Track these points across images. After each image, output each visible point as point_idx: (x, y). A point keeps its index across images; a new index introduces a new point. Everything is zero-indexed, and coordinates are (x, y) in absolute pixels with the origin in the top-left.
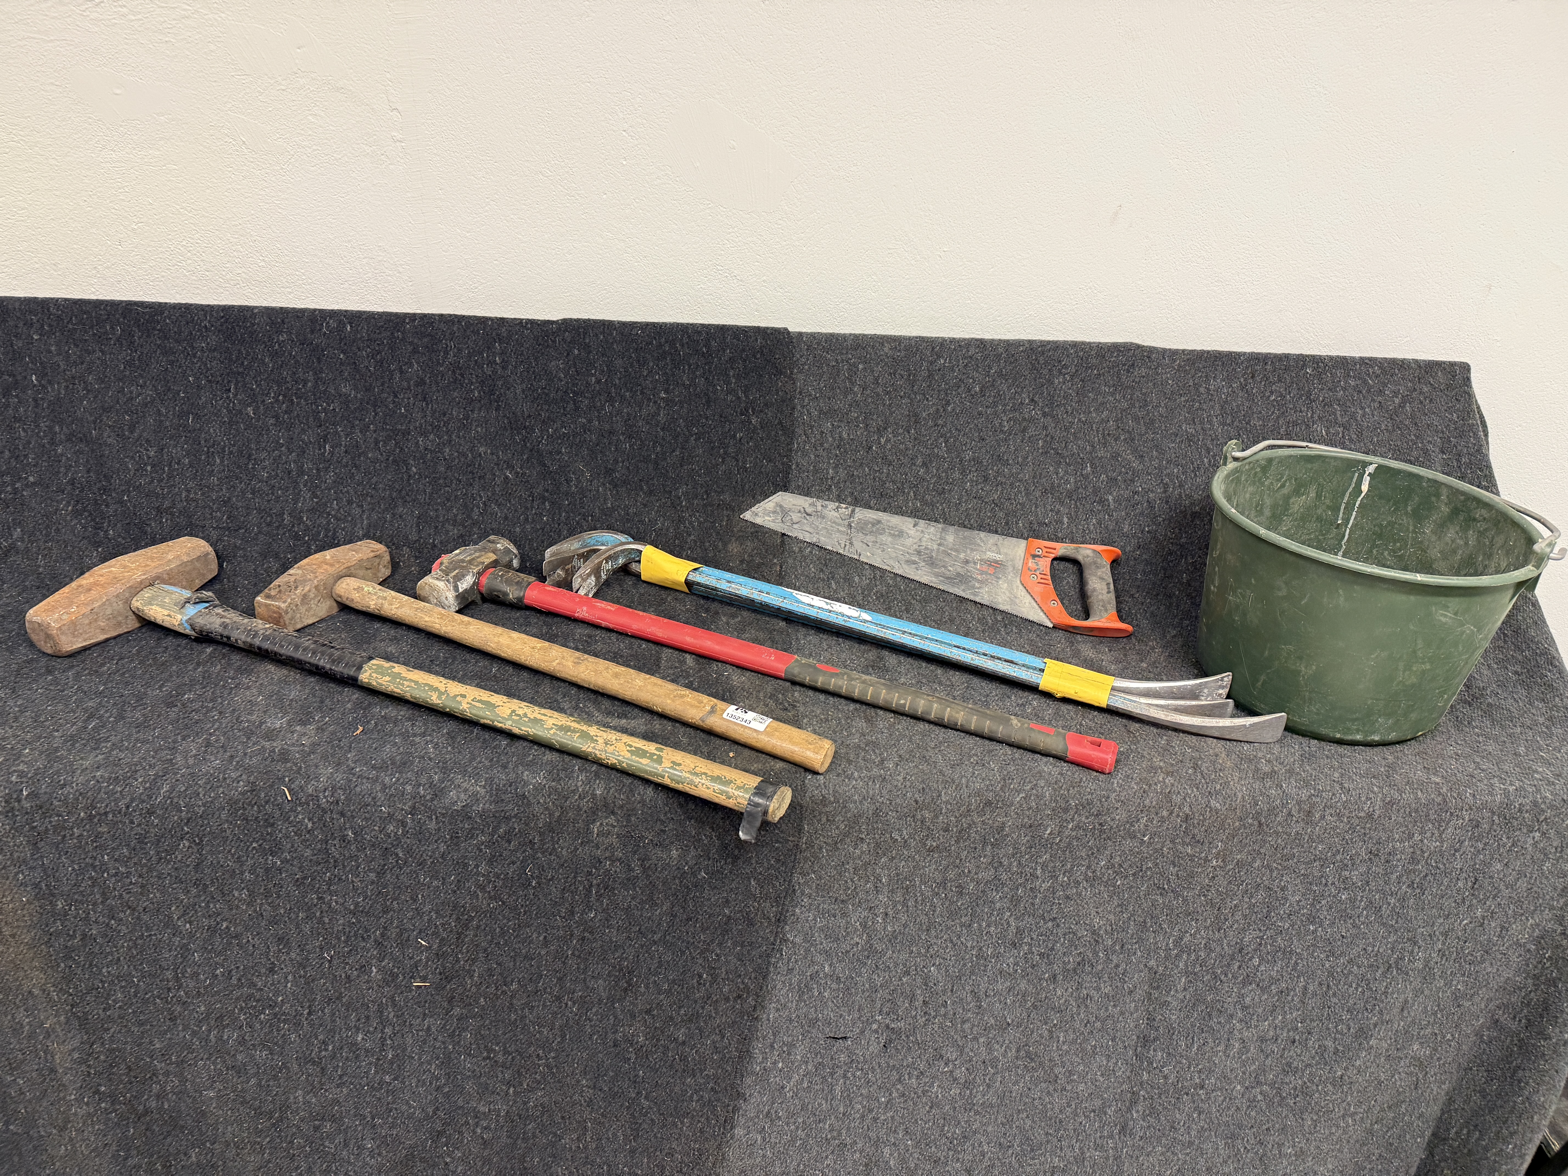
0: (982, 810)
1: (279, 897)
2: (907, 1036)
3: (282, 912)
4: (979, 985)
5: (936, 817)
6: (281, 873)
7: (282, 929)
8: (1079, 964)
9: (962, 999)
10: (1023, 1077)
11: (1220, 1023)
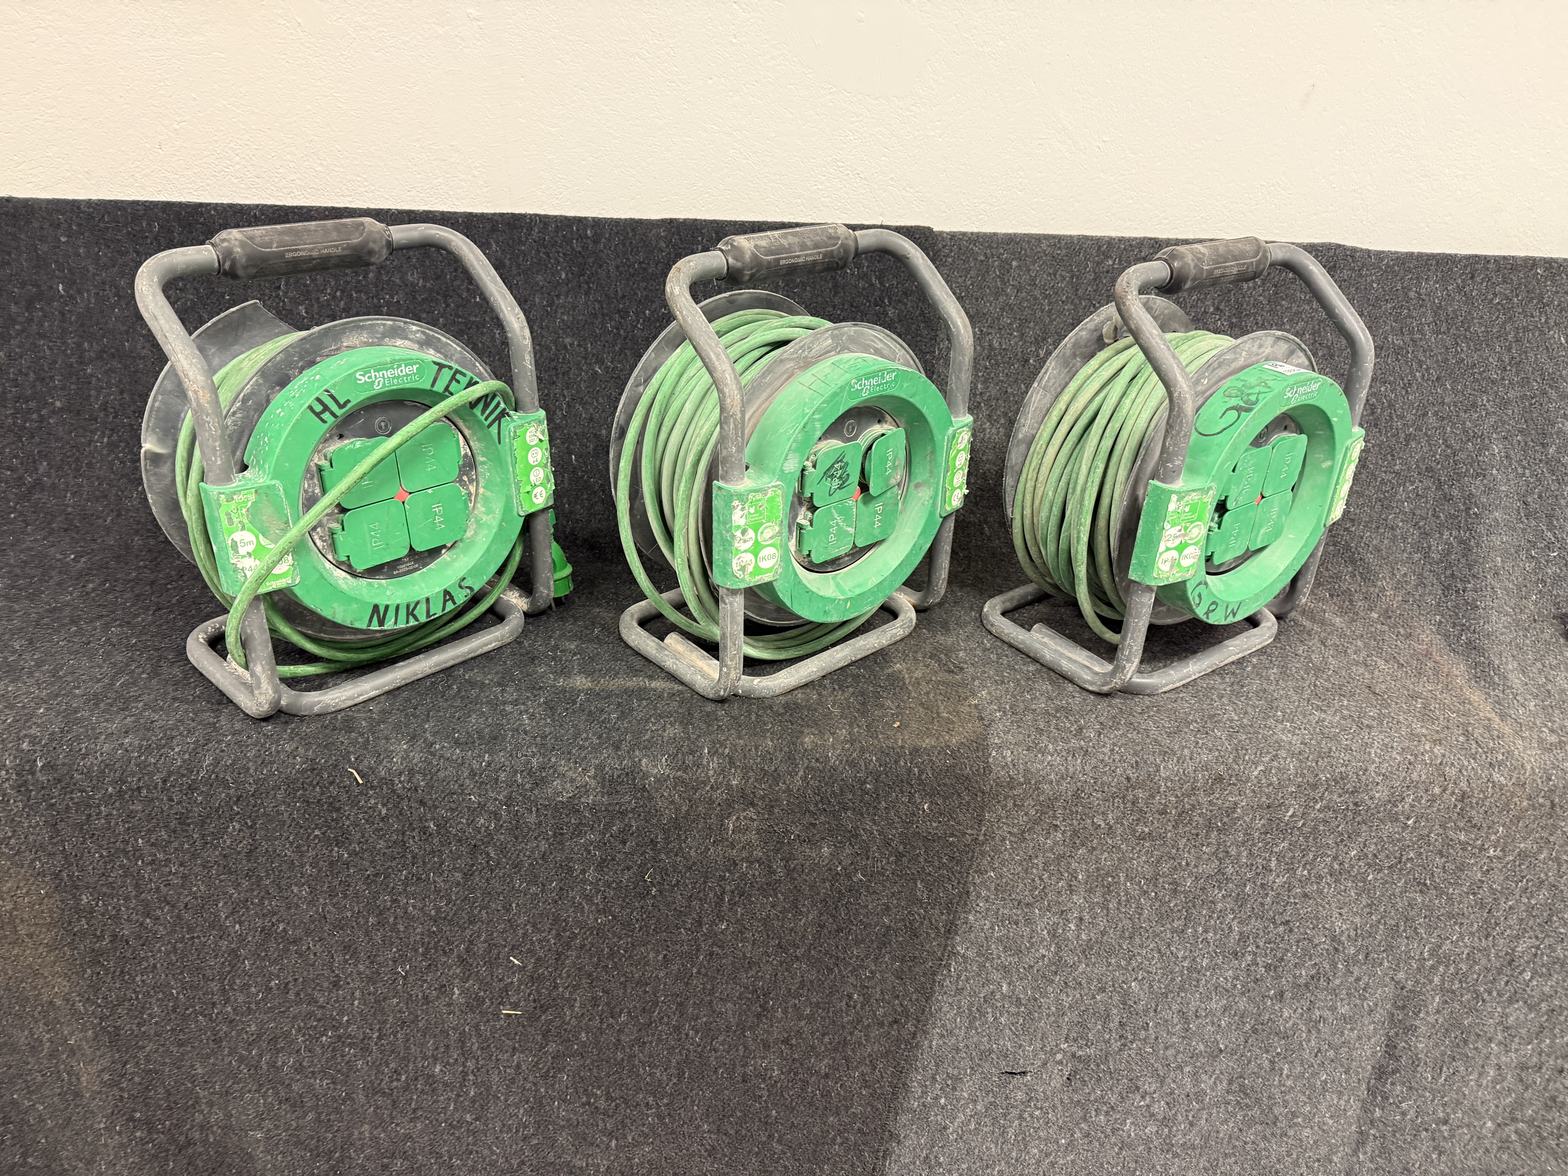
0: (1211, 788)
1: (345, 896)
2: (1098, 1065)
3: (349, 914)
4: (1188, 1004)
5: (1152, 796)
6: (348, 868)
7: (348, 935)
8: (1312, 977)
9: (1167, 1021)
10: (1233, 1115)
11: (1476, 1049)
